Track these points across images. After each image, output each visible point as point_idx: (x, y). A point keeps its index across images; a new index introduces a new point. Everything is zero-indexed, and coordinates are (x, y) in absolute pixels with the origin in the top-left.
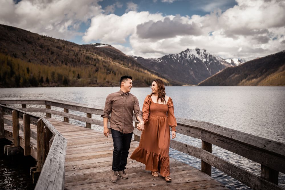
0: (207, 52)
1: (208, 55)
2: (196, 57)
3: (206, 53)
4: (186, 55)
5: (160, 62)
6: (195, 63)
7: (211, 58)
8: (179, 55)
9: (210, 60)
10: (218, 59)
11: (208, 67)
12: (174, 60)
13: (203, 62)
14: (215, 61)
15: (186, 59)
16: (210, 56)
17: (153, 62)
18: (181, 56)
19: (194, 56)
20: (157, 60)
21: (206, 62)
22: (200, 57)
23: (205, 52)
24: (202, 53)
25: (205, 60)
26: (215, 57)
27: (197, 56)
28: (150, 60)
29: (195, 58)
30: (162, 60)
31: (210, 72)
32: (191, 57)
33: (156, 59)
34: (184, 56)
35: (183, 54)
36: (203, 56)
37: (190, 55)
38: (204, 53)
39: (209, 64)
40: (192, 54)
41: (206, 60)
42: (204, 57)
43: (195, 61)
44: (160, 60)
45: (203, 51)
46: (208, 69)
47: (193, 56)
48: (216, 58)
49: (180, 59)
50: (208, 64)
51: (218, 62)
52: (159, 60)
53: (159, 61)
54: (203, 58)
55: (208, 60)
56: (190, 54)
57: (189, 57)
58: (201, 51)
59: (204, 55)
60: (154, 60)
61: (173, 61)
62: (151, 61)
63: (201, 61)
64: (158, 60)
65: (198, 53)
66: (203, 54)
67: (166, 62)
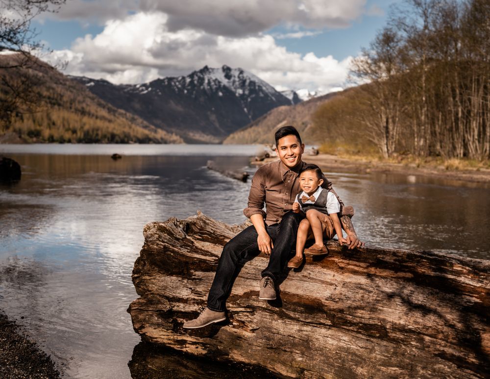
0: (245, 75)
1: (248, 81)
2: (222, 84)
3: (243, 77)
4: (201, 80)
5: (145, 92)
6: (220, 97)
7: (252, 88)
8: (188, 80)
9: (252, 91)
10: (267, 91)
11: (246, 107)
12: (176, 90)
13: (237, 95)
14: (261, 95)
15: (202, 87)
16: (252, 83)
17: (131, 92)
18: (192, 82)
19: (219, 82)
20: (138, 88)
21: (242, 96)
22: (231, 84)
23: (241, 75)
24: (235, 77)
25: (240, 91)
26: (261, 85)
27: (225, 82)
28: (125, 88)
29: (220, 86)
30: (150, 89)
31: (250, 117)
32: (213, 83)
33: (138, 86)
34: (198, 82)
35: (196, 78)
36: (237, 83)
37: (211, 80)
38: (239, 77)
39: (249, 100)
40: (214, 78)
41: (244, 91)
42: (239, 84)
43: (221, 94)
44: (147, 89)
45: (237, 74)
46: (247, 110)
47: (217, 83)
48: (264, 88)
49: (189, 87)
50: (247, 100)
51: (266, 95)
52: (144, 88)
53: (143, 90)
54: (238, 86)
55: (247, 92)
56: (211, 78)
57: (209, 83)
58: (232, 73)
59: (241, 81)
60: (132, 88)
61: (174, 90)
62: (126, 90)
63: (233, 94)
64: (141, 89)
65: (228, 76)
66: (237, 79)
67: (160, 93)
